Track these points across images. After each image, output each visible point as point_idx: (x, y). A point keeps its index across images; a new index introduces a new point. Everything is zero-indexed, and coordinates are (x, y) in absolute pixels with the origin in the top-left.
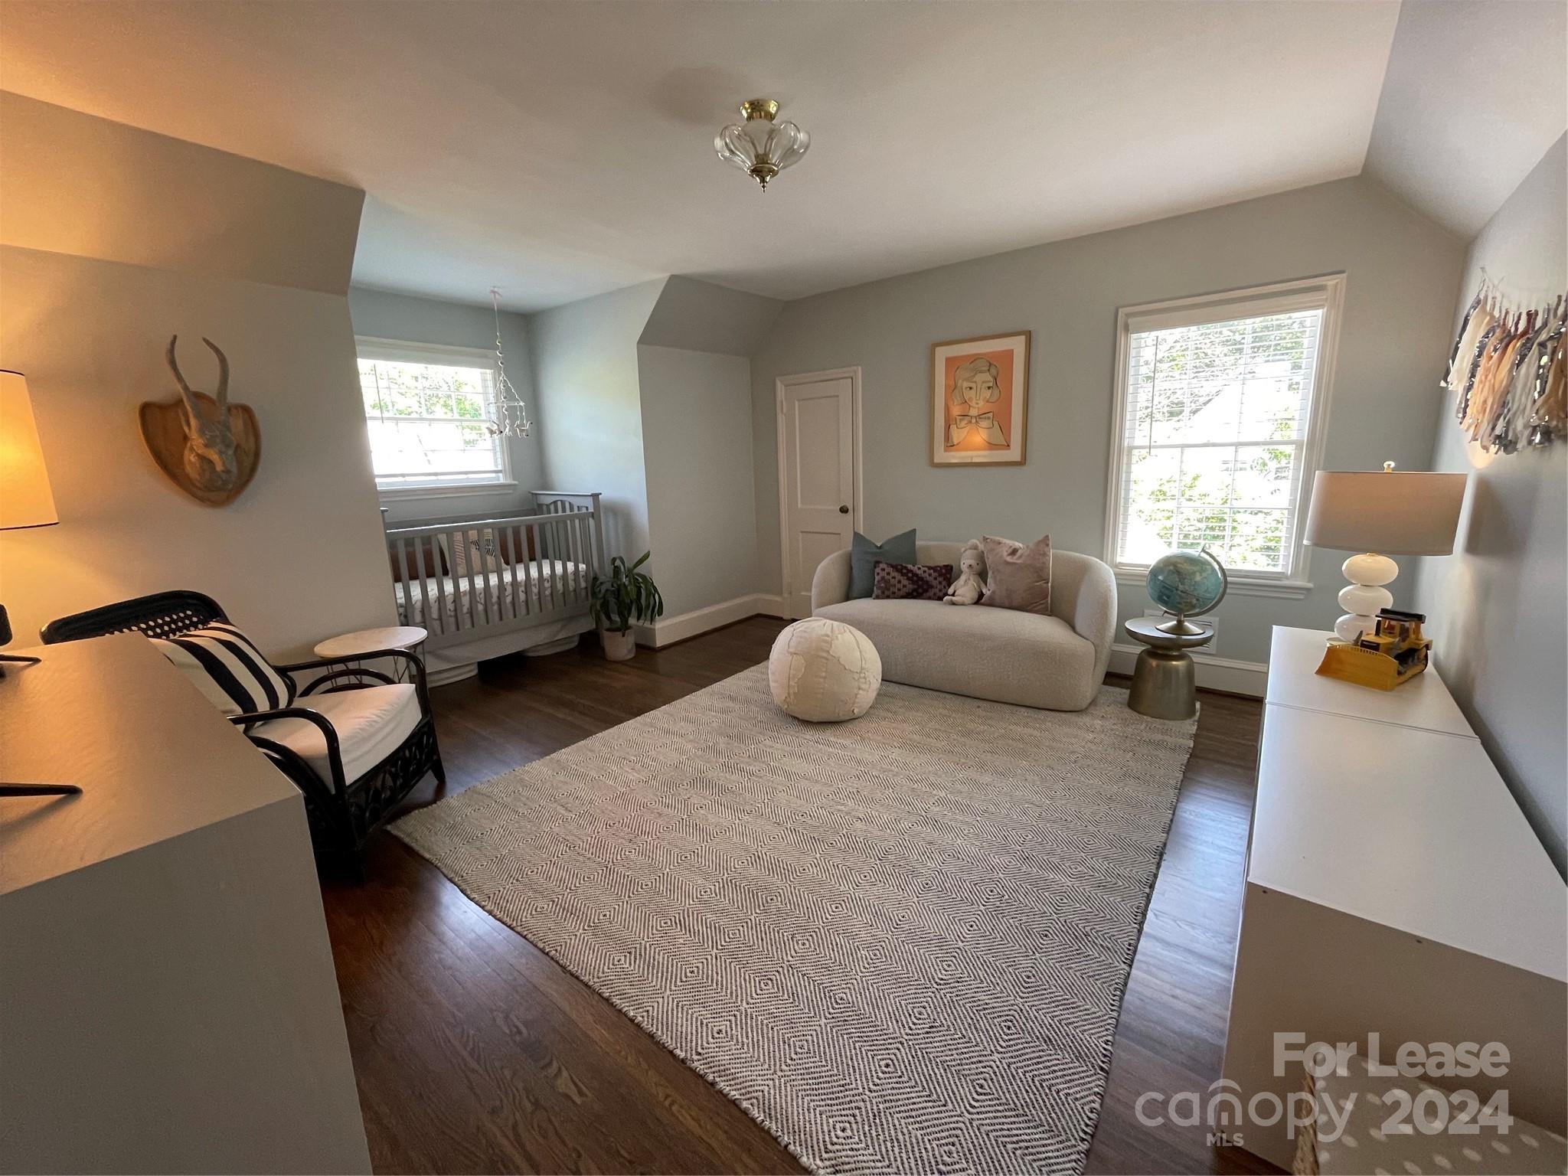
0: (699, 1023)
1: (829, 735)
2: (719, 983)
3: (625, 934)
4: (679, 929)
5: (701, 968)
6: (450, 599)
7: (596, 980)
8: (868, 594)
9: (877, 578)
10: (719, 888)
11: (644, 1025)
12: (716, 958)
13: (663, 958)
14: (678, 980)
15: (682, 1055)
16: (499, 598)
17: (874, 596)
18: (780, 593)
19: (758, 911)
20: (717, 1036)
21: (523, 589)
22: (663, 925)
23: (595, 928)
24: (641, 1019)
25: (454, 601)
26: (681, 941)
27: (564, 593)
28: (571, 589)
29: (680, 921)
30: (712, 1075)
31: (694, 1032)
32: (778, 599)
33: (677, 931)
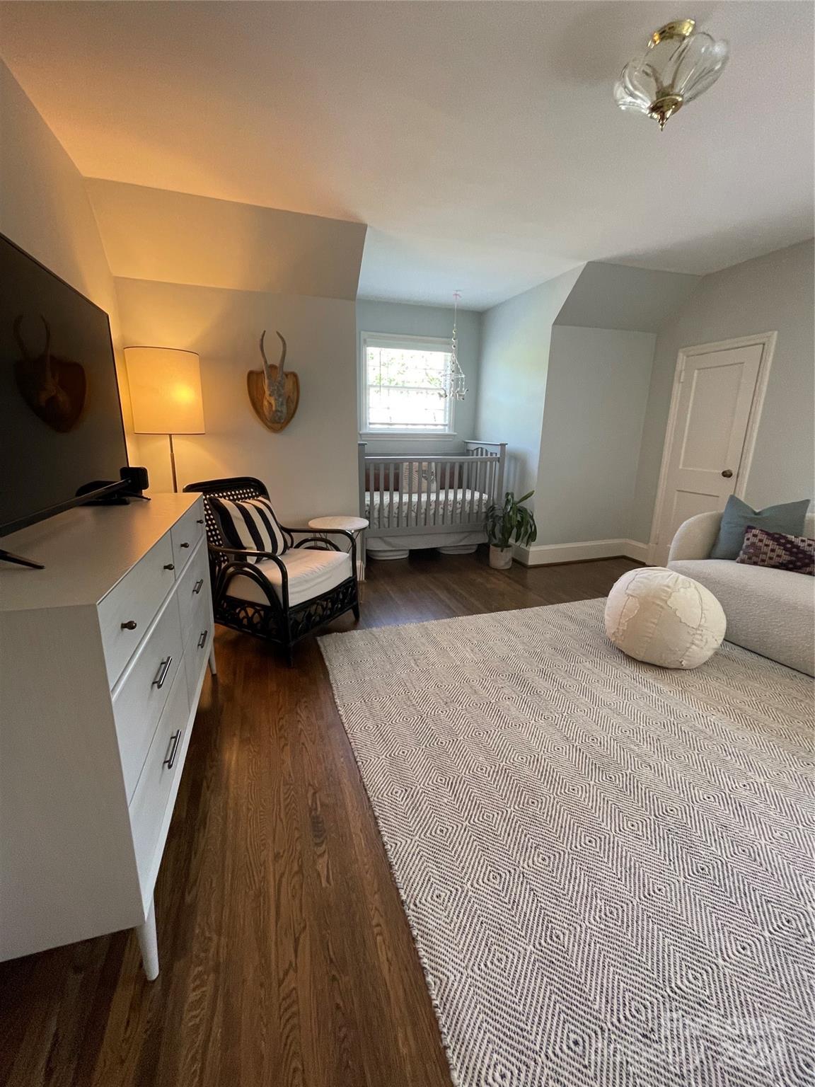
0: (427, 878)
1: (648, 676)
2: (458, 853)
3: (410, 774)
4: (448, 790)
5: (450, 831)
6: (396, 506)
7: (376, 799)
8: (732, 556)
9: (746, 543)
10: (494, 772)
11: (390, 853)
12: (465, 830)
13: (427, 807)
14: (429, 831)
15: (404, 898)
16: (426, 510)
17: (738, 559)
18: (647, 542)
19: (516, 807)
20: (436, 899)
21: (442, 506)
22: (438, 780)
23: (393, 759)
24: (389, 847)
25: (398, 508)
26: (446, 800)
27: (469, 514)
28: (475, 511)
29: (452, 783)
30: (417, 931)
31: (420, 884)
32: (641, 545)
33: (446, 790)
